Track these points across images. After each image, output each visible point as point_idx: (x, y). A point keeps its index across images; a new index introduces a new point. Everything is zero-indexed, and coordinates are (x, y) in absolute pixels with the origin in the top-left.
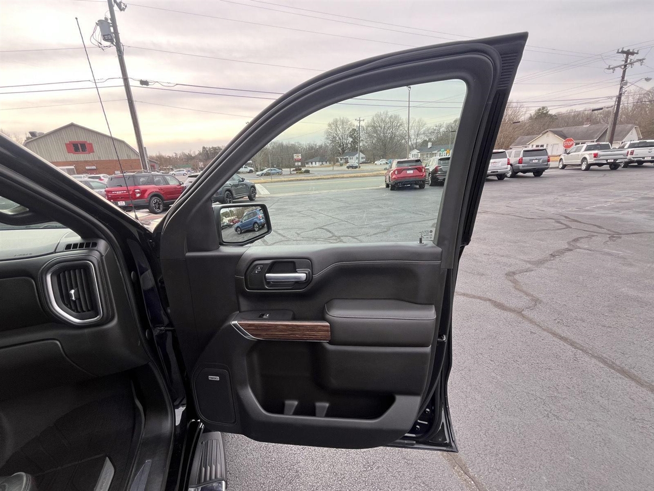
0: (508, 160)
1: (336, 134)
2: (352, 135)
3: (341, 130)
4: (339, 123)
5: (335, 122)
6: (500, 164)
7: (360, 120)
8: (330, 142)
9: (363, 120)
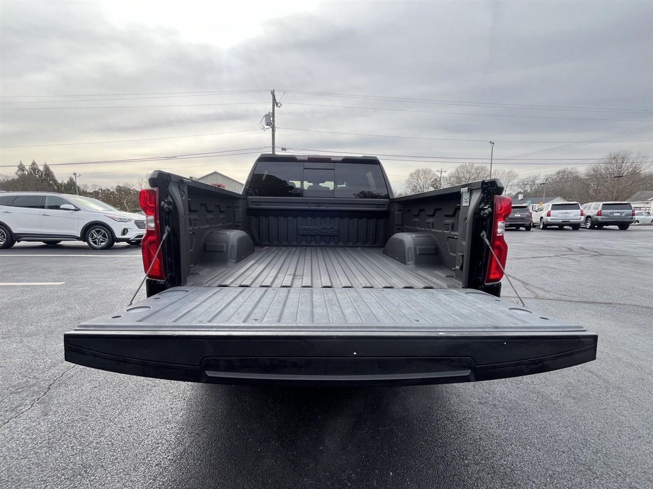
0: (582, 211)
1: (417, 183)
2: (434, 184)
3: (423, 180)
4: (421, 173)
5: (418, 172)
6: (572, 215)
7: (441, 172)
8: (410, 190)
9: (445, 171)
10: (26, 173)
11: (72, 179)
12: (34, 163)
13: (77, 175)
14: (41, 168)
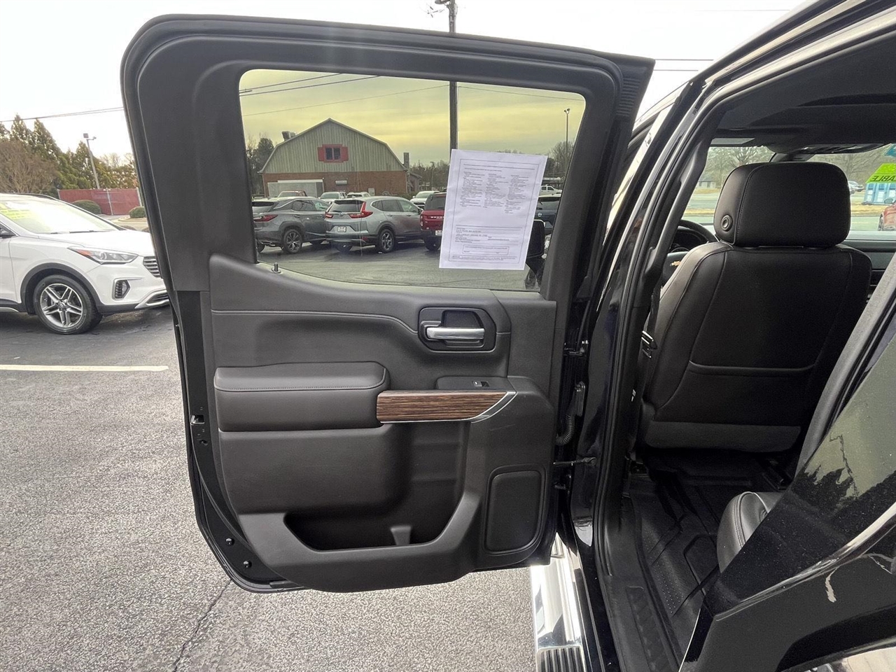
10: (8, 137)
11: (84, 145)
12: (18, 119)
13: (91, 137)
14: (31, 126)
